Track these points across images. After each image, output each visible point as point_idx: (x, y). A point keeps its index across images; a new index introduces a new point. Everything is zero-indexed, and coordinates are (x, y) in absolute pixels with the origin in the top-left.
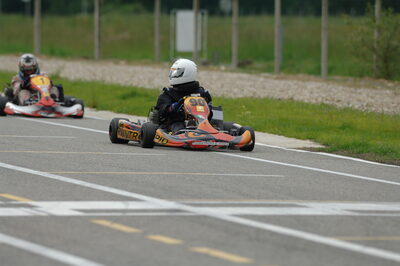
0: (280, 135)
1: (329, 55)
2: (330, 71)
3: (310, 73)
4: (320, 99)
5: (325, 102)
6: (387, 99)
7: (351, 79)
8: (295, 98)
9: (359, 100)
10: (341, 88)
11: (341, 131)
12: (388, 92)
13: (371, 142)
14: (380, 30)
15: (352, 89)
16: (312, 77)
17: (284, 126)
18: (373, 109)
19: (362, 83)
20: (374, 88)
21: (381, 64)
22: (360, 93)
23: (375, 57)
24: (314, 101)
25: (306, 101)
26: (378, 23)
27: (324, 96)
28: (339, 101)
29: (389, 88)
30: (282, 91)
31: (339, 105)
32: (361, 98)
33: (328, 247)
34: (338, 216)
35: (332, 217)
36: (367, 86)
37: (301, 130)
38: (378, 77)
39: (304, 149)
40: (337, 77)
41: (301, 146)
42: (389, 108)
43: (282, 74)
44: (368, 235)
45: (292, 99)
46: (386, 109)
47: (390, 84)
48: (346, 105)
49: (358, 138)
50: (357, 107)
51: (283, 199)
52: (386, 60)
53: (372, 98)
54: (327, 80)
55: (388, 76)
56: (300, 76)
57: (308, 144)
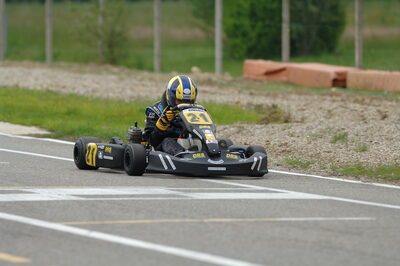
1: (55, 42)
2: (56, 57)
3: (35, 59)
4: (45, 86)
5: (51, 88)
6: (112, 85)
7: (76, 66)
8: (21, 85)
9: (84, 86)
10: (66, 74)
11: (67, 117)
12: (113, 77)
13: (97, 128)
14: (104, 15)
15: (77, 75)
16: (38, 64)
19: (87, 68)
20: (99, 73)
21: (106, 50)
22: (85, 79)
23: (100, 43)
24: (39, 88)
25: (31, 88)
26: (102, 8)
27: (49, 81)
28: (64, 87)
29: (114, 73)
30: (7, 78)
31: (64, 91)
32: (86, 83)
33: (54, 232)
34: (63, 201)
35: (57, 201)
36: (91, 72)
37: (26, 117)
38: (103, 63)
39: (30, 135)
40: (63, 64)
41: (26, 133)
42: (114, 93)
43: (7, 61)
44: (94, 220)
45: (17, 85)
46: (111, 95)
47: (115, 69)
48: (71, 91)
49: (83, 123)
50: (82, 92)
51: (9, 185)
52: (111, 45)
53: (97, 83)
54: (51, 67)
55: (114, 62)
56: (26, 62)
57: (34, 130)
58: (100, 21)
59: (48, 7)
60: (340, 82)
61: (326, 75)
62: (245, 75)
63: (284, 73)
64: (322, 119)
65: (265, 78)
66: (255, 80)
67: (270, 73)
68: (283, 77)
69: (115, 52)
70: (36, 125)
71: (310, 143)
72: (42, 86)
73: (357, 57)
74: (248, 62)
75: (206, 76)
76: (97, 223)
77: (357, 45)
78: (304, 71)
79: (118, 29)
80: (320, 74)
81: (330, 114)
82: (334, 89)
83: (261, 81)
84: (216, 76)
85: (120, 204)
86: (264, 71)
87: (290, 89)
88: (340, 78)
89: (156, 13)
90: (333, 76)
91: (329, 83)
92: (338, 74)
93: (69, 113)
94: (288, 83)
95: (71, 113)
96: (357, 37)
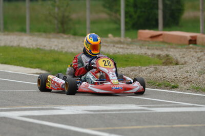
0: (20, 66)
14: (59, 8)
17: (22, 61)
18: (66, 50)
21: (60, 26)
23: (56, 22)
26: (57, 3)
28: (45, 46)
36: (54, 38)
38: (58, 33)
40: (36, 33)
43: (6, 33)
45: (19, 46)
47: (65, 36)
48: (49, 48)
52: (62, 23)
55: (64, 32)
56: (16, 33)
58: (56, 10)
59: (27, 4)
60: (193, 41)
61: (185, 37)
62: (139, 38)
63: (161, 37)
64: (196, 62)
65: (150, 40)
66: (145, 41)
67: (153, 37)
68: (160, 39)
69: (65, 27)
70: (39, 68)
71: (200, 76)
72: (32, 45)
73: (201, 28)
74: (140, 31)
75: (117, 39)
76: (110, 128)
77: (201, 20)
78: (173, 36)
79: (66, 14)
80: (181, 37)
81: (199, 59)
82: (191, 45)
83: (148, 41)
84: (122, 39)
85: (116, 115)
86: (149, 36)
87: (166, 45)
88: (193, 39)
89: (88, 6)
90: (189, 38)
91: (187, 42)
92: (192, 37)
93: (55, 61)
94: (164, 42)
95: (56, 61)
96: (201, 17)
